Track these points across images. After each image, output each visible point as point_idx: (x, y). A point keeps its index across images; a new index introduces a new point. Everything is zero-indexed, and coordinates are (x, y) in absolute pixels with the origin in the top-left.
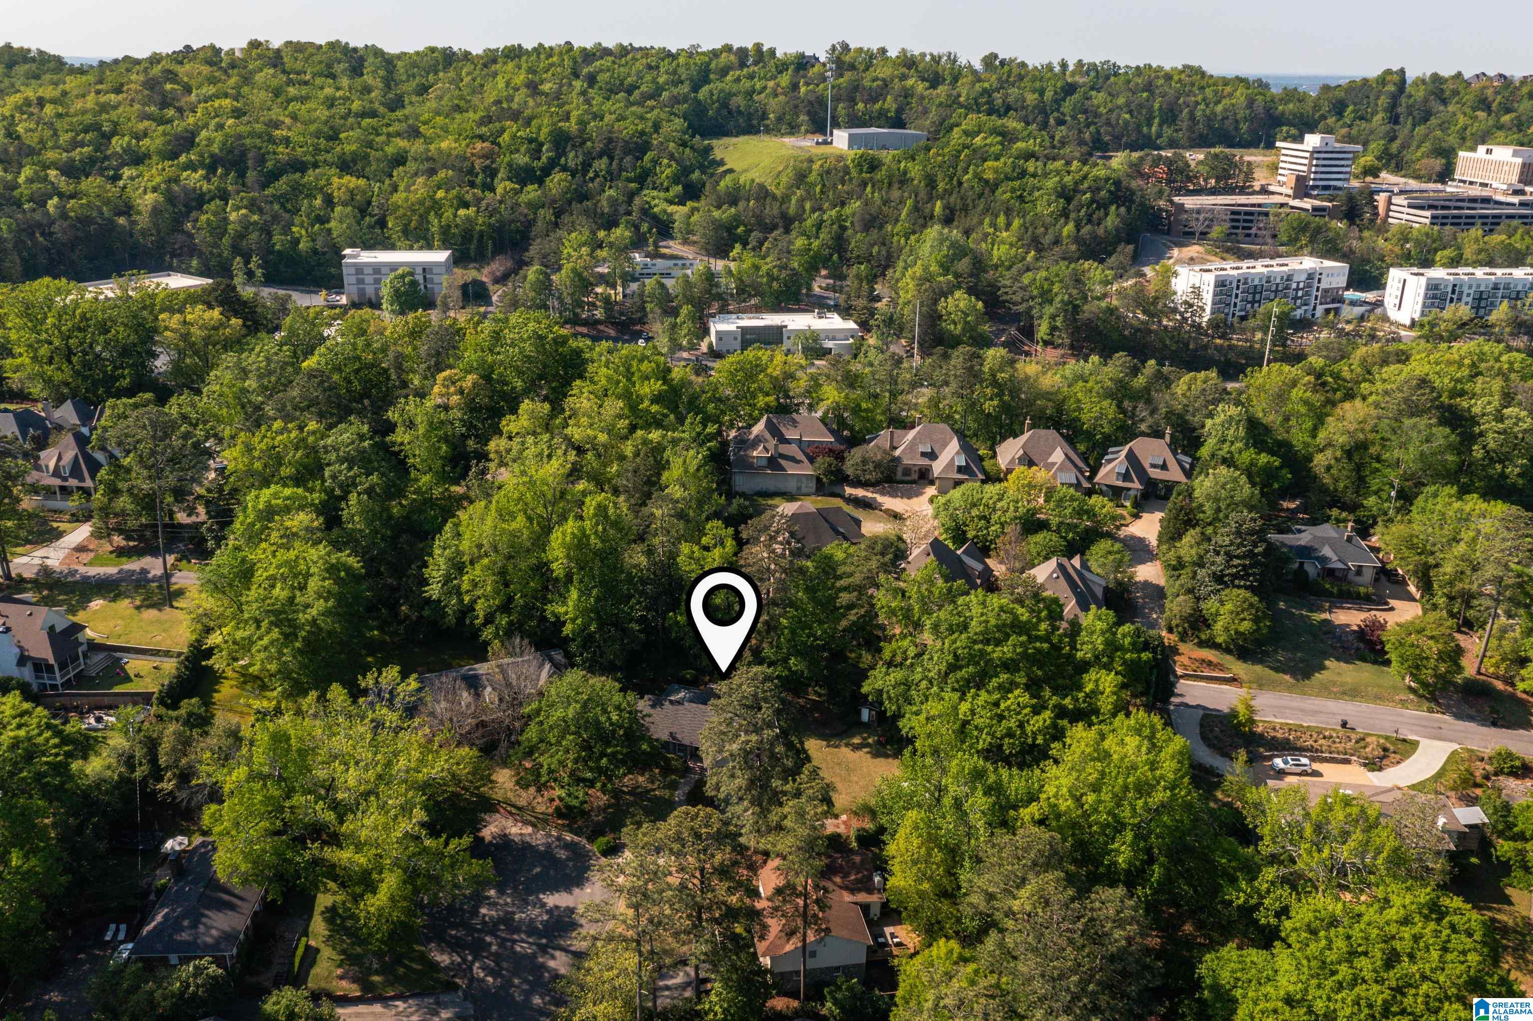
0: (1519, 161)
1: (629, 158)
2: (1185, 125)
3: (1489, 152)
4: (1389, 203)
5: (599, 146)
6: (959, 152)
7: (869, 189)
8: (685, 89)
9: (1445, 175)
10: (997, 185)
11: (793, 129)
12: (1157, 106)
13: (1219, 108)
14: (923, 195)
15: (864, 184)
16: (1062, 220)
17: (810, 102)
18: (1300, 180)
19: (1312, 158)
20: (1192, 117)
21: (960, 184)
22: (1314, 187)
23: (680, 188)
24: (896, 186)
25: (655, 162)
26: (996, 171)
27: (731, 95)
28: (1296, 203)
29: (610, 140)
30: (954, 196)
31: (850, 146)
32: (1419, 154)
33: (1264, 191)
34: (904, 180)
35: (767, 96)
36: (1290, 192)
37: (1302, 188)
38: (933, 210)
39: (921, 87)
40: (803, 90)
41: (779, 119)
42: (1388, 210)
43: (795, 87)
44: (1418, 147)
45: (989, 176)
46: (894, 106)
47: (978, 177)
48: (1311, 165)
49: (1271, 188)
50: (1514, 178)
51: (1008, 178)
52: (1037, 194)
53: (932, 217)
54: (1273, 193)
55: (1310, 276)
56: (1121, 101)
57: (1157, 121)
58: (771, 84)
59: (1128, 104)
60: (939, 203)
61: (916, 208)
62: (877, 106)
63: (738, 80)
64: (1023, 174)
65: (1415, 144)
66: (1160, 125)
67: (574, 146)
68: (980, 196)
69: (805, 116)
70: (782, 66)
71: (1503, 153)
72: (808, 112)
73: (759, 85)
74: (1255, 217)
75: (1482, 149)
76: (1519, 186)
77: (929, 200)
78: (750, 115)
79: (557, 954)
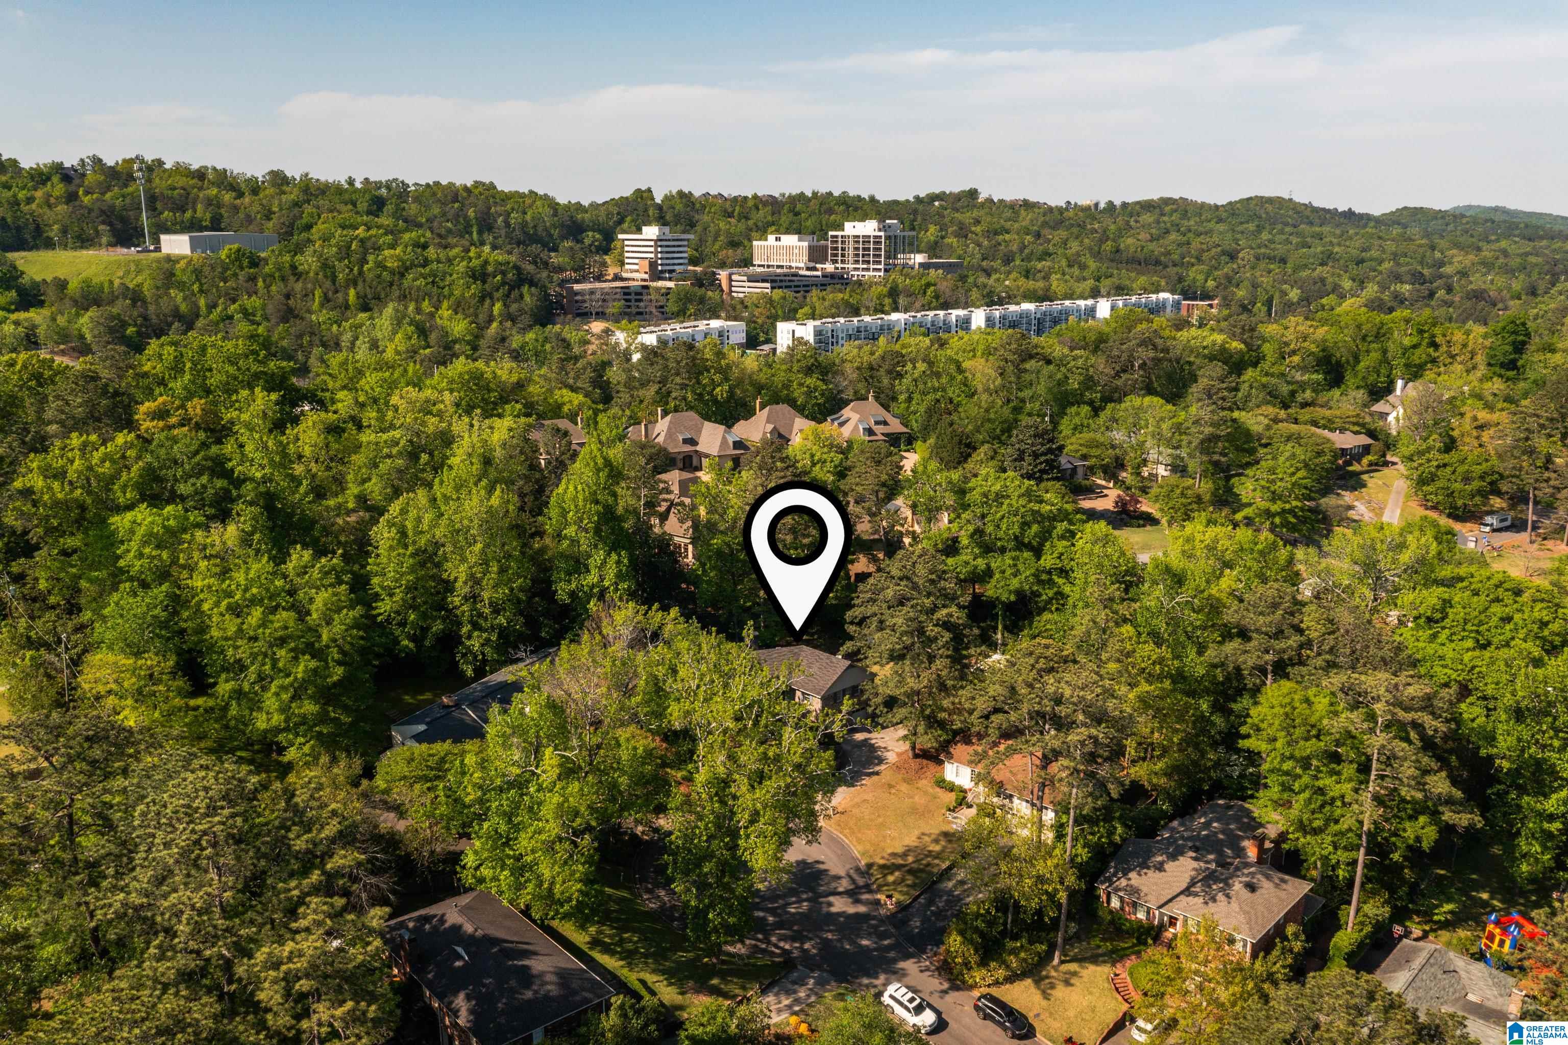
0: (806, 244)
2: (503, 232)
3: (778, 239)
4: (731, 280)
6: (348, 244)
7: (260, 284)
10: (403, 275)
11: (84, 241)
12: (471, 213)
13: (528, 217)
15: (253, 279)
17: (103, 212)
18: (653, 265)
19: (656, 246)
20: (507, 224)
21: (361, 272)
22: (662, 272)
26: (398, 259)
28: (654, 284)
30: (361, 285)
31: (193, 249)
32: (717, 247)
33: (617, 278)
34: (298, 274)
35: (39, 206)
36: (646, 276)
37: (655, 273)
38: (347, 301)
39: (228, 197)
40: (86, 199)
41: (64, 231)
42: (731, 286)
43: (71, 197)
44: (714, 242)
45: (393, 264)
46: (208, 216)
47: (380, 265)
48: (656, 252)
49: (625, 275)
51: (413, 265)
52: (449, 279)
53: (347, 307)
54: (627, 279)
55: (721, 334)
56: (436, 210)
57: (475, 230)
58: (39, 194)
59: (444, 214)
60: (352, 292)
61: (326, 298)
62: (188, 214)
66: (480, 233)
68: (391, 283)
69: (101, 227)
70: (40, 177)
71: (790, 240)
72: (103, 223)
73: (21, 195)
74: (633, 297)
75: (771, 238)
76: (812, 265)
77: (336, 292)
78: (19, 229)
79: (831, 899)
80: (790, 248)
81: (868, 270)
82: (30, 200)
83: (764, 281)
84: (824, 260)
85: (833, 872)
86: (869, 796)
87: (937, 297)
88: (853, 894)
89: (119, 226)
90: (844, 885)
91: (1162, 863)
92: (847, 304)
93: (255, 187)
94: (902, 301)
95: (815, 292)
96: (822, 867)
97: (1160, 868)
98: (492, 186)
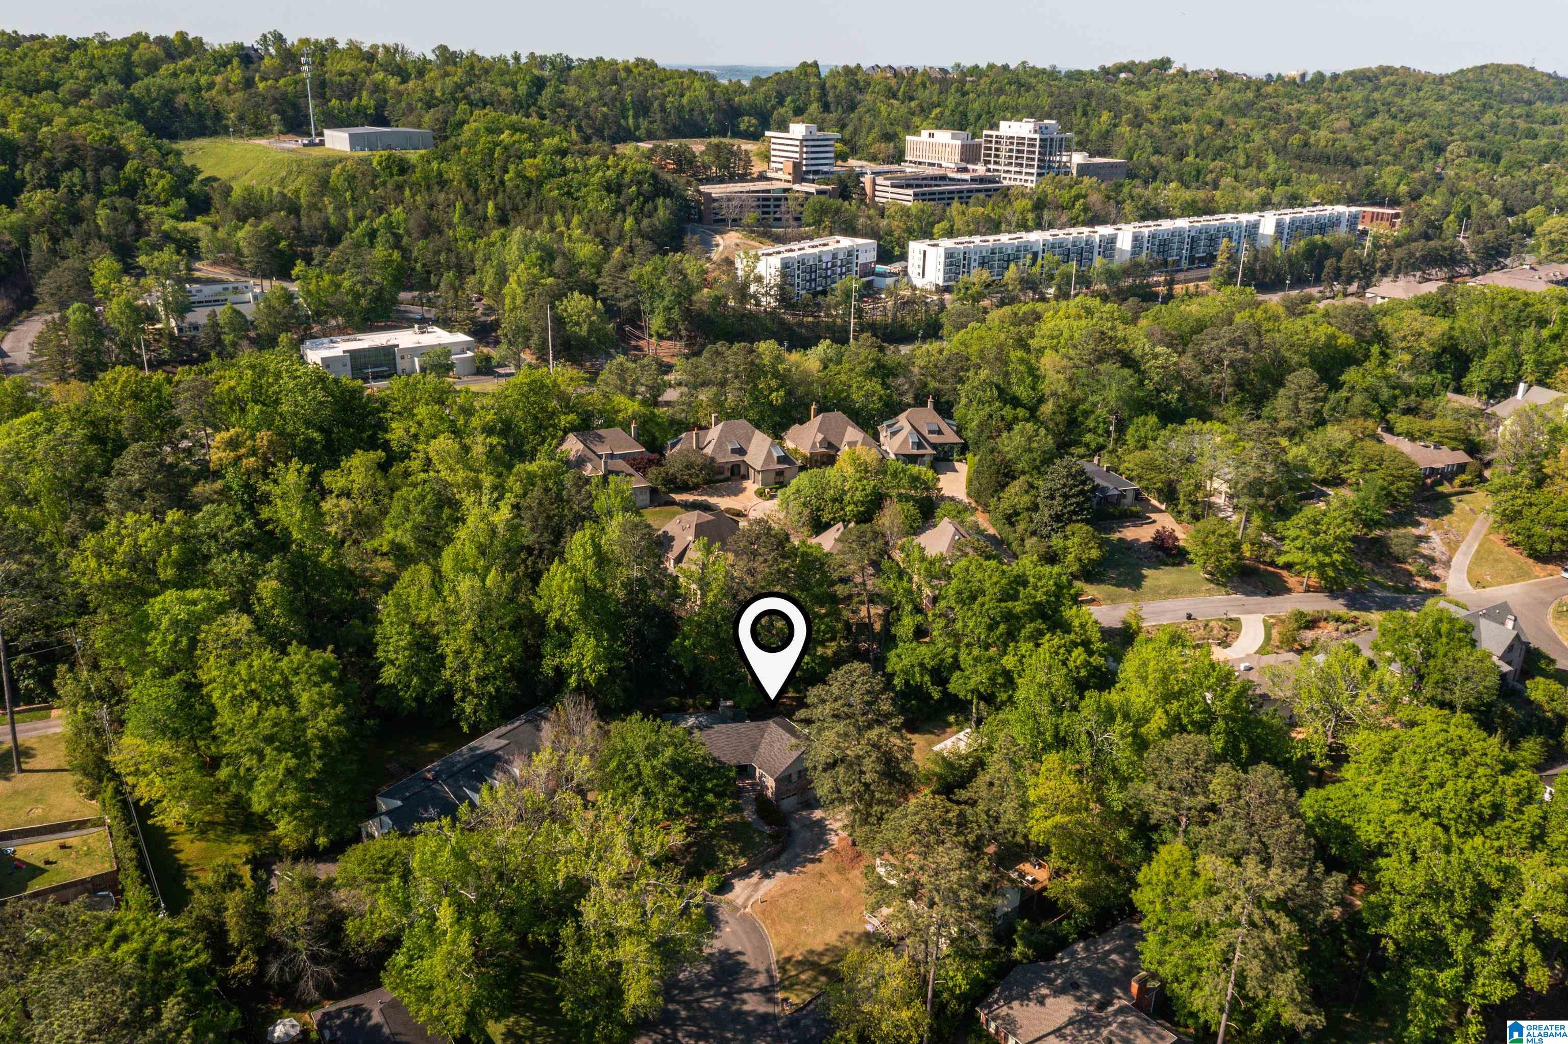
0: (959, 143)
1: (107, 169)
2: (658, 117)
3: (931, 135)
4: (874, 184)
5: (62, 156)
6: (492, 151)
7: (407, 192)
8: (113, 85)
9: (899, 157)
10: (540, 185)
11: (260, 129)
12: (628, 96)
13: (685, 100)
14: (469, 195)
15: (400, 188)
16: (620, 216)
17: (275, 100)
18: (797, 166)
19: (802, 146)
20: (663, 109)
21: (502, 182)
22: (808, 172)
23: (183, 201)
24: (436, 188)
25: (143, 172)
26: (537, 167)
27: (174, 92)
28: (797, 187)
29: (75, 149)
30: (500, 196)
31: (353, 147)
32: (870, 139)
33: (762, 177)
34: (443, 183)
35: (219, 93)
36: (790, 178)
37: (799, 175)
38: (486, 214)
39: (393, 82)
40: (261, 86)
41: (241, 118)
42: (875, 190)
43: (249, 83)
44: (868, 133)
45: (532, 173)
46: (372, 103)
47: (520, 175)
48: (802, 152)
49: (769, 175)
50: (957, 158)
51: (551, 176)
52: (584, 190)
53: (486, 219)
54: (771, 179)
55: (850, 254)
56: (593, 94)
57: (631, 113)
58: (219, 79)
59: (601, 98)
60: (491, 205)
61: (467, 211)
62: (354, 103)
63: (175, 75)
64: (564, 172)
65: (864, 131)
66: (636, 116)
67: (26, 156)
68: (528, 195)
69: (274, 117)
70: (222, 59)
71: (944, 137)
72: (277, 111)
73: (203, 80)
74: (771, 203)
75: (925, 133)
76: (963, 165)
77: (477, 201)
78: (201, 116)
80: (943, 145)
81: (1020, 173)
82: (211, 86)
83: (908, 186)
84: (975, 161)
85: (751, 967)
86: (798, 886)
87: (1086, 209)
88: (766, 992)
89: (290, 113)
90: (762, 979)
91: (1044, 997)
92: (988, 219)
93: (422, 67)
94: (1047, 215)
95: (955, 204)
96: (741, 958)
97: (1041, 1001)
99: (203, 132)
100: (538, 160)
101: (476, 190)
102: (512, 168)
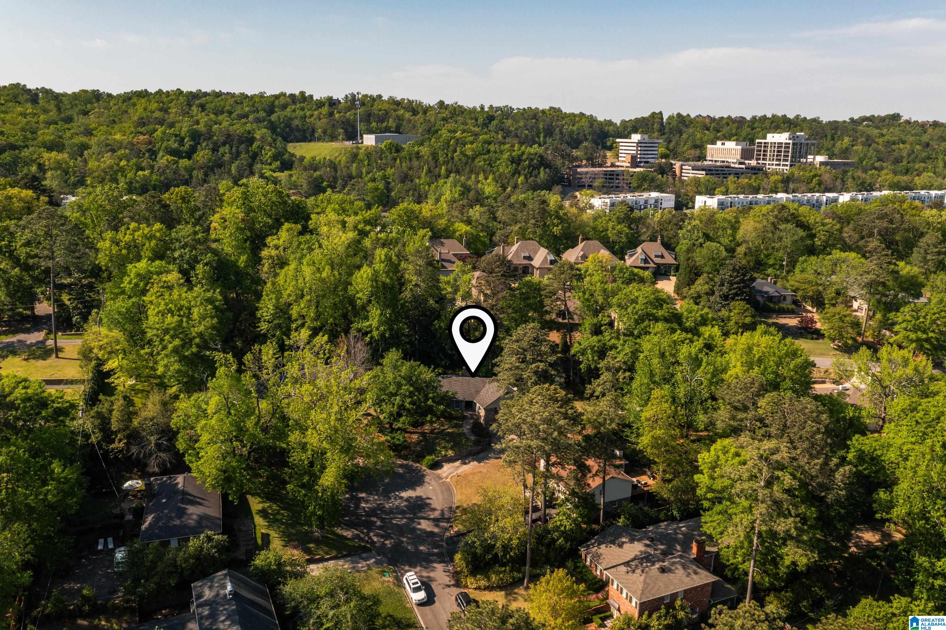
0: (740, 147)
1: (243, 146)
2: (558, 137)
3: (723, 144)
4: (682, 169)
5: (222, 139)
6: (449, 141)
7: (398, 161)
8: (262, 114)
9: (702, 158)
10: (474, 159)
11: (333, 138)
12: (541, 126)
14: (432, 163)
15: (395, 159)
16: (517, 175)
17: (343, 122)
18: (633, 158)
19: (637, 146)
20: (561, 133)
21: (452, 158)
22: (640, 162)
23: (279, 163)
24: (414, 159)
25: (261, 148)
26: (473, 150)
27: (291, 119)
29: (229, 136)
30: (450, 164)
31: (376, 142)
32: (685, 148)
33: (612, 165)
34: (418, 156)
35: (315, 119)
36: (629, 165)
37: (634, 163)
38: (440, 172)
39: (408, 115)
40: (337, 116)
41: (325, 132)
42: (681, 172)
43: (331, 114)
44: (685, 145)
45: (469, 153)
46: (394, 125)
47: (463, 153)
48: (637, 150)
49: (617, 164)
50: (739, 157)
51: (480, 154)
52: (498, 162)
53: (439, 176)
54: (618, 166)
55: (656, 201)
56: (521, 124)
57: (542, 135)
58: (316, 113)
59: (525, 126)
60: (443, 168)
61: (429, 171)
62: (384, 124)
63: (294, 111)
64: (489, 151)
65: (682, 143)
66: (545, 137)
67: (205, 139)
68: (466, 164)
69: (340, 130)
70: (320, 104)
71: (731, 145)
72: (343, 128)
73: (308, 114)
74: (615, 177)
75: (719, 143)
76: (742, 161)
77: (436, 167)
78: (304, 131)
79: (422, 521)
80: (730, 150)
81: (779, 165)
82: (312, 116)
83: (703, 170)
84: (751, 158)
85: (433, 506)
86: (484, 470)
87: (820, 183)
88: (436, 521)
89: (350, 130)
90: (437, 514)
91: (624, 543)
92: (750, 186)
93: (426, 110)
94: (791, 186)
95: (731, 178)
96: (428, 501)
97: (621, 546)
98: (559, 110)
99: (304, 139)
100: (474, 145)
101: (436, 162)
102: (458, 149)
